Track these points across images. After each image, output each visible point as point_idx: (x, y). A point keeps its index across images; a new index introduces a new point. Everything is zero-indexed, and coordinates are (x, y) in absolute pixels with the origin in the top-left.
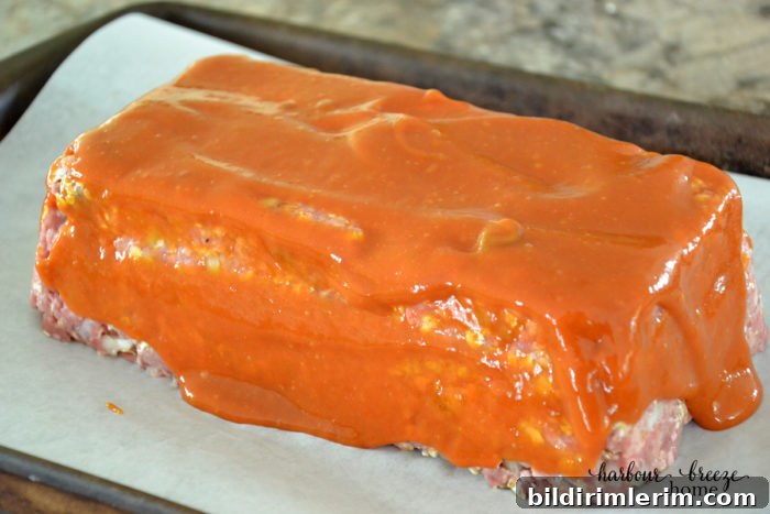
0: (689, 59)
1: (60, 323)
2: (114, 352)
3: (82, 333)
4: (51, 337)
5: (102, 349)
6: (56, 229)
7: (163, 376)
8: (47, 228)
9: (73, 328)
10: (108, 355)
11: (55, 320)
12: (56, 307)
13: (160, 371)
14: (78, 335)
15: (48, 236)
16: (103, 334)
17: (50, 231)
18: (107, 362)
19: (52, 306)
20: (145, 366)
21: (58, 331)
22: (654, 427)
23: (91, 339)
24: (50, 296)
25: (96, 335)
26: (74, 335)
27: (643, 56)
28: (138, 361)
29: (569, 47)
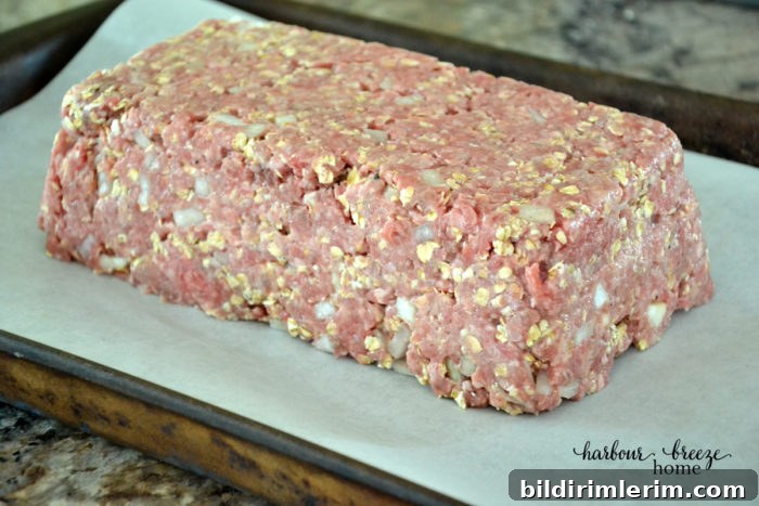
0: (697, 62)
1: (64, 242)
2: (110, 270)
3: (82, 252)
4: (54, 257)
5: (100, 268)
6: (64, 154)
7: (152, 293)
8: (56, 153)
9: (74, 247)
10: (105, 274)
11: (59, 240)
12: (59, 228)
13: (150, 288)
14: (79, 254)
15: (57, 162)
16: (101, 253)
17: (59, 156)
18: (102, 280)
19: (57, 227)
20: (136, 283)
21: (61, 251)
22: (583, 343)
23: (90, 258)
24: (56, 218)
25: (94, 254)
26: (75, 254)
27: (653, 58)
28: (131, 279)
29: (582, 47)
